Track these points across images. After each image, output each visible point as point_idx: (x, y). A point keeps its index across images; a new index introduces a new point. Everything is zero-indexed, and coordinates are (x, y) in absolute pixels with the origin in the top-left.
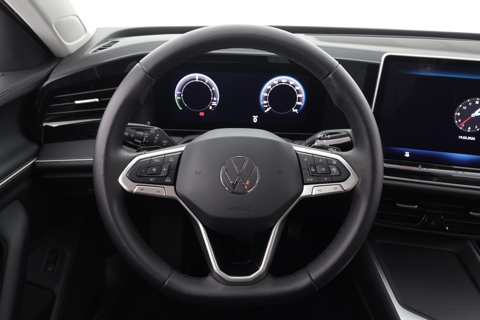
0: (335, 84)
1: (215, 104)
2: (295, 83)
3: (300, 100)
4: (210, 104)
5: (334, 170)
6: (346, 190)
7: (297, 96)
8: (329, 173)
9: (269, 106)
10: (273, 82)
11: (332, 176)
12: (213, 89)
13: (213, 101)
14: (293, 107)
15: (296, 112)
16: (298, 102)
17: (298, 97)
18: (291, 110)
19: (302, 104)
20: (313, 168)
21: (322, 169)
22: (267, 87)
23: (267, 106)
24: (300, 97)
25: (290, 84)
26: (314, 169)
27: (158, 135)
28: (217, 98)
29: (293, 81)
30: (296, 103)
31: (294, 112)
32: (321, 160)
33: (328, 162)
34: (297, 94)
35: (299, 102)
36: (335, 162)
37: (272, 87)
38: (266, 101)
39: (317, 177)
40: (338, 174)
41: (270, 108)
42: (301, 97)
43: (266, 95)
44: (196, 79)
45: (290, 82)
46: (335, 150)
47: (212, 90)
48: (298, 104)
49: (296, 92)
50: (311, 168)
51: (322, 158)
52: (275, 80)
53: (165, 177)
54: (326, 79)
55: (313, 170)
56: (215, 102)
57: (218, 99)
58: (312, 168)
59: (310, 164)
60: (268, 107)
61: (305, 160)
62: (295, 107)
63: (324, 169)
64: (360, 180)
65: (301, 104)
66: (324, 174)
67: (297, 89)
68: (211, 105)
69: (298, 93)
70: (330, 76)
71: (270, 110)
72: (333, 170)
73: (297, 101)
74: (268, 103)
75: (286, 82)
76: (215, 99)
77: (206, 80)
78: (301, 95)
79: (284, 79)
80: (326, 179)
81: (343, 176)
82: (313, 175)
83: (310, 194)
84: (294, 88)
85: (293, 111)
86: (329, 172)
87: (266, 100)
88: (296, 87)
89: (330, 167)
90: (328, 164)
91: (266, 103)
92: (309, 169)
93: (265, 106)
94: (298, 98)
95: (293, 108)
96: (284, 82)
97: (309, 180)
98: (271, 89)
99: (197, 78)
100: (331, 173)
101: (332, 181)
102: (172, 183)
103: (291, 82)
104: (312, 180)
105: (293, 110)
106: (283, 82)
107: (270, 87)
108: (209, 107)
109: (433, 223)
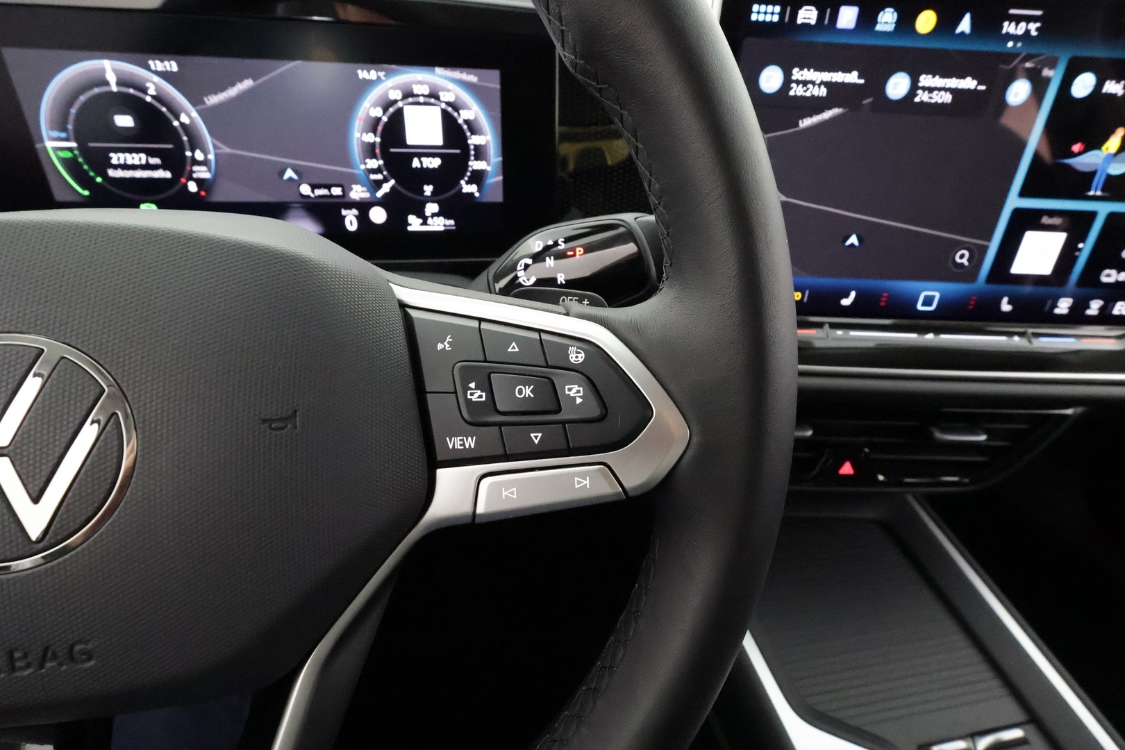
1: (202, 173)
2: (457, 97)
3: (480, 153)
4: (186, 173)
5: (575, 392)
6: (635, 488)
7: (470, 142)
8: (552, 406)
9: (389, 177)
10: (386, 94)
11: (563, 423)
12: (184, 119)
13: (195, 162)
14: (462, 178)
15: (472, 194)
16: (475, 162)
17: (475, 146)
18: (457, 189)
19: (489, 169)
20: (477, 388)
21: (520, 392)
22: (368, 114)
23: (379, 177)
24: (477, 143)
25: (442, 99)
26: (479, 393)
28: (205, 152)
29: (448, 91)
30: (468, 166)
31: (467, 194)
32: (513, 348)
33: (547, 354)
34: (468, 134)
35: (479, 162)
36: (582, 357)
37: (385, 110)
38: (374, 160)
39: (496, 429)
40: (595, 411)
41: (392, 182)
42: (480, 145)
43: (372, 141)
44: (107, 83)
45: (441, 94)
46: (586, 302)
47: (182, 124)
48: (475, 168)
49: (465, 127)
50: (466, 389)
51: (518, 339)
52: (392, 88)
55: (477, 396)
56: (204, 168)
57: (211, 157)
58: (472, 385)
59: (462, 368)
60: (386, 180)
61: (440, 346)
62: (469, 177)
63: (528, 391)
64: (695, 440)
65: (484, 168)
66: (529, 415)
67: (466, 118)
68: (191, 178)
69: (473, 132)
71: (393, 188)
72: (572, 394)
73: (472, 158)
74: (383, 168)
75: (427, 93)
76: (199, 156)
77: (148, 85)
78: (482, 136)
79: (421, 83)
80: (536, 437)
81: (618, 423)
82: (476, 419)
83: (466, 508)
84: (455, 114)
85: (464, 191)
86: (551, 400)
87: (374, 156)
88: (461, 111)
89: (557, 376)
90: (548, 366)
91: (375, 166)
92: (455, 392)
93: (373, 177)
94: (472, 147)
95: (462, 182)
96: (420, 93)
97: (455, 443)
98: (385, 119)
99: (112, 78)
100: (559, 410)
101: (565, 446)
103: (445, 93)
104: (471, 443)
105: (462, 188)
106: (418, 96)
107: (377, 112)
108: (186, 186)
109: (847, 469)
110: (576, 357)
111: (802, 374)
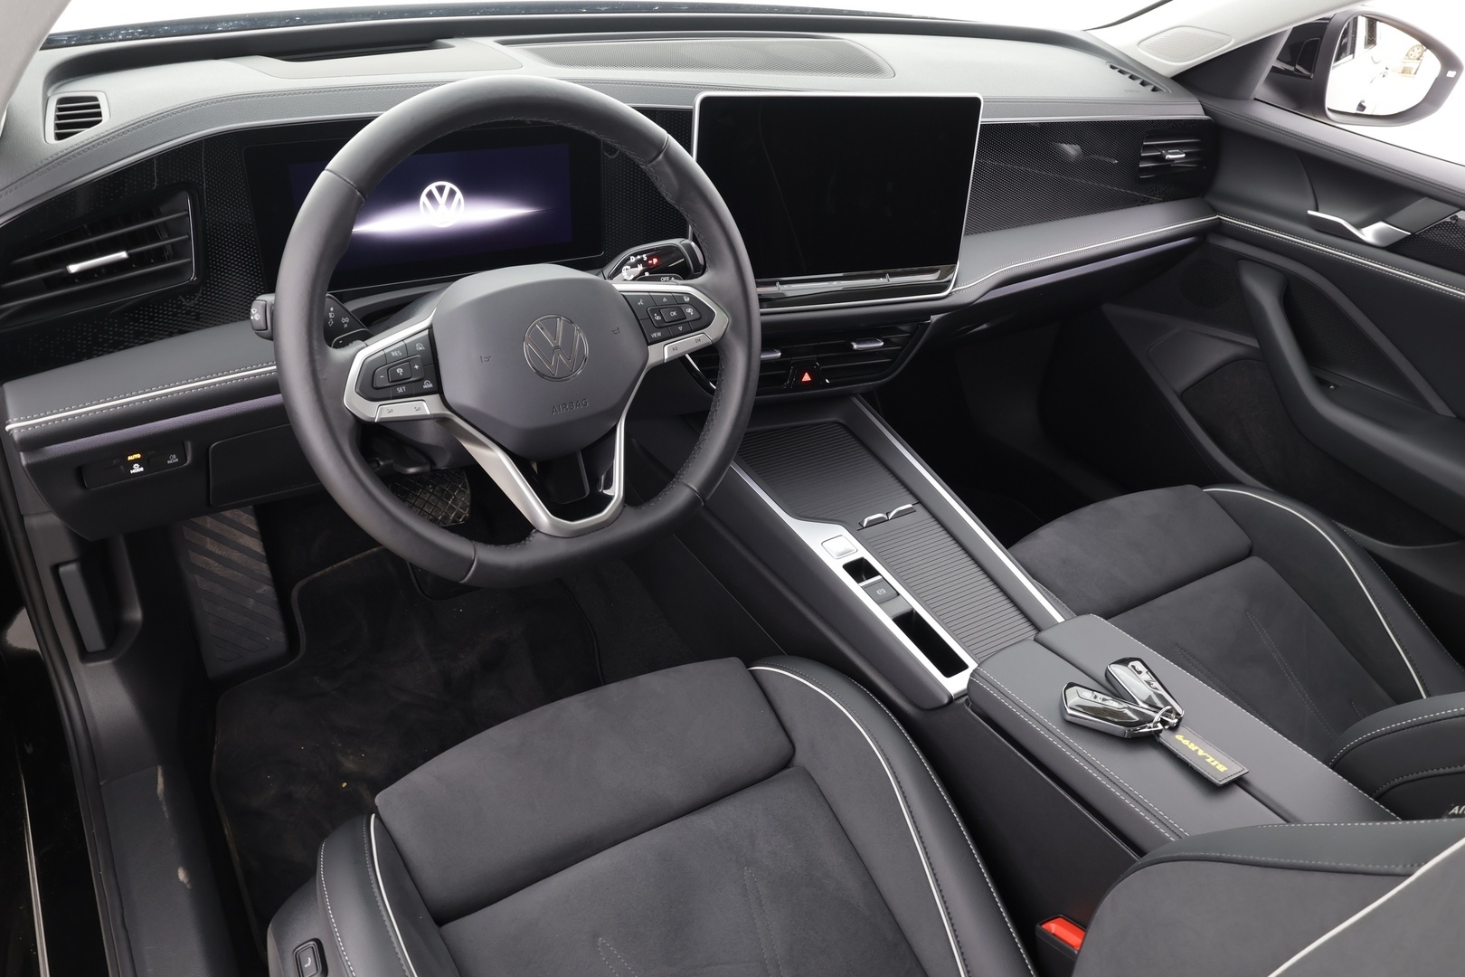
0: (668, 170)
5: (690, 311)
6: (714, 340)
11: (688, 322)
20: (657, 316)
21: (671, 314)
27: (332, 309)
32: (665, 300)
33: (676, 301)
39: (667, 328)
40: (698, 316)
46: (673, 278)
51: (665, 296)
53: (421, 380)
54: (654, 163)
55: (658, 318)
58: (655, 315)
59: (650, 310)
61: (640, 303)
63: (674, 313)
64: (730, 320)
66: (676, 321)
70: (661, 157)
72: (688, 312)
80: (680, 328)
81: (705, 319)
82: (659, 326)
83: (661, 358)
86: (682, 316)
89: (683, 307)
90: (679, 304)
92: (650, 319)
97: (654, 335)
100: (686, 318)
101: (690, 330)
102: (436, 389)
104: (659, 334)
109: (807, 378)
110: (687, 299)
111: (762, 314)
